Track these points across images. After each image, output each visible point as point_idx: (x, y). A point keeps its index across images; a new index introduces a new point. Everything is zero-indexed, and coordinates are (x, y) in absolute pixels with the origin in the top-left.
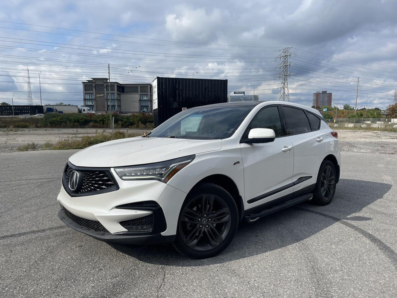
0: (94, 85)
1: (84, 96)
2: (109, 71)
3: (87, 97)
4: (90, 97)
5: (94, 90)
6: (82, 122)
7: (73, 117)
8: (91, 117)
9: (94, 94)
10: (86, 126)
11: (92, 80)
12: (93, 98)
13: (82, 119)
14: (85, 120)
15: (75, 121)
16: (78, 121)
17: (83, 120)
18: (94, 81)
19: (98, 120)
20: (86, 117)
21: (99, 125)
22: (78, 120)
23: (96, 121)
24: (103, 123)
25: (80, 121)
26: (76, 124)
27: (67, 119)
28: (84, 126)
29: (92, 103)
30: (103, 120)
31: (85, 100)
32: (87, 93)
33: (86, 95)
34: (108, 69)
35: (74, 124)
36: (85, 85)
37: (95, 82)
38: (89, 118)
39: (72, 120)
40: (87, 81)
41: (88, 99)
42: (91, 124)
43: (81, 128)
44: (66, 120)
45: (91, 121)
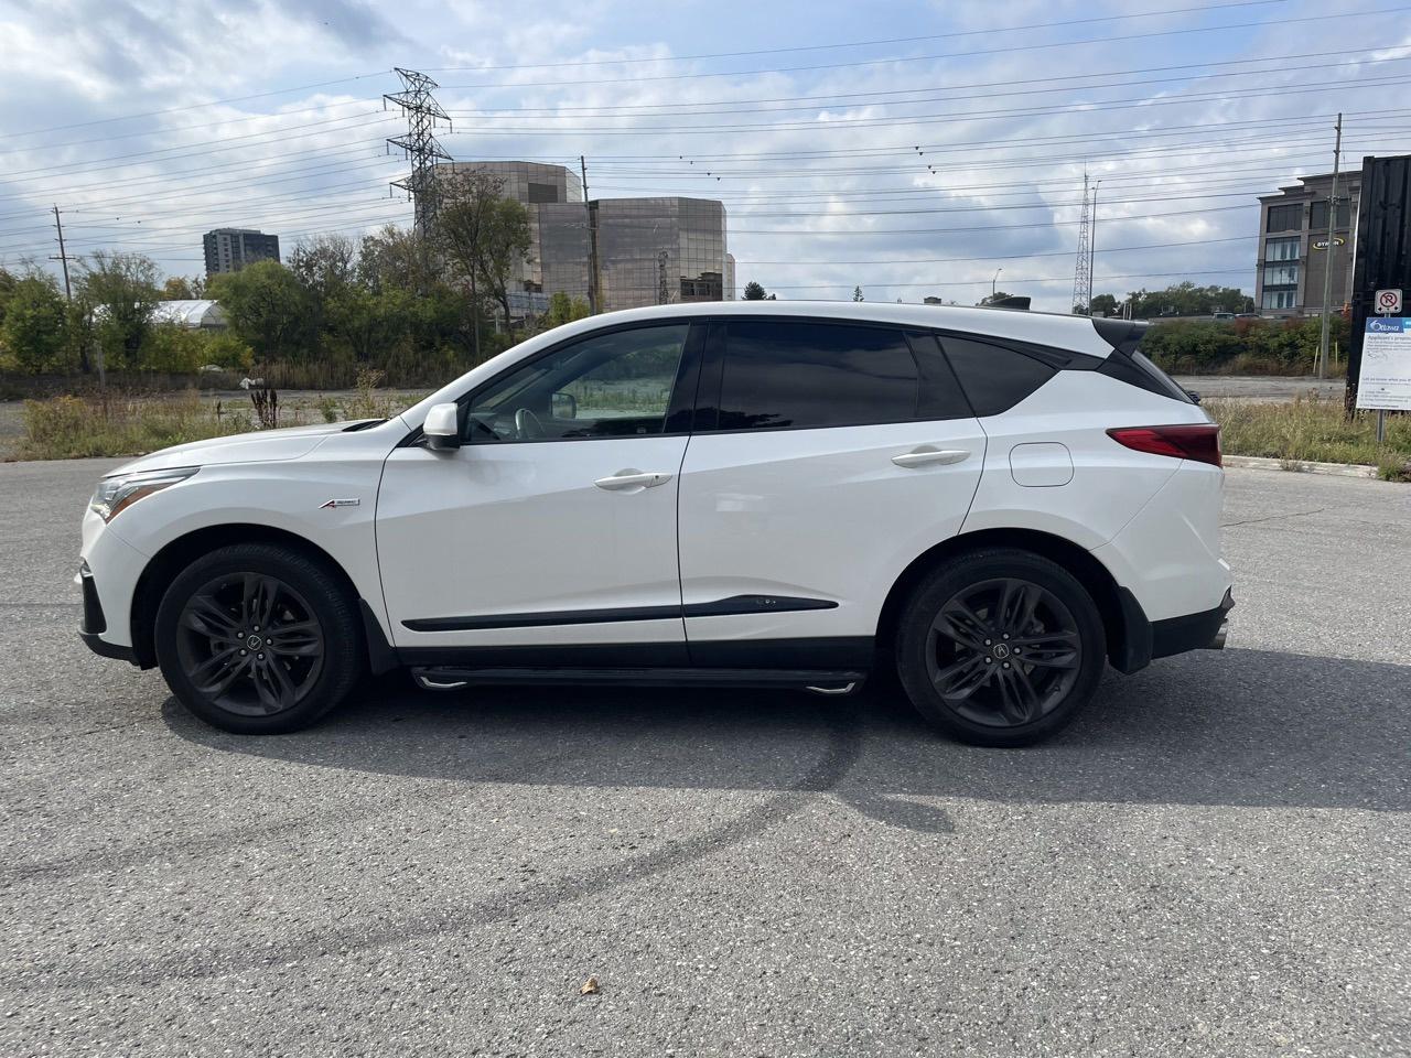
0: (1307, 203)
1: (1263, 250)
2: (1338, 143)
3: (1275, 254)
4: (1283, 254)
5: (1305, 223)
6: (1207, 353)
7: (1176, 336)
8: (1245, 333)
9: (1304, 239)
10: (1220, 366)
11: (1301, 183)
12: (1297, 257)
13: (1209, 342)
14: (1221, 344)
15: (1182, 350)
16: (1194, 350)
17: (1210, 347)
18: (1308, 189)
19: (1273, 343)
20: (1224, 333)
21: (1275, 365)
22: (1196, 346)
23: (1262, 350)
24: (1291, 357)
25: (1202, 348)
26: (1184, 359)
27: (1156, 342)
28: (1213, 368)
29: (1291, 275)
30: (1292, 345)
31: (1264, 265)
32: (1275, 241)
33: (1270, 247)
34: (1336, 135)
35: (1178, 362)
36: (1269, 208)
37: (1313, 193)
38: (1236, 338)
39: (1173, 348)
40: (1283, 193)
41: (1274, 264)
42: (1242, 359)
43: (1199, 374)
44: (1150, 345)
45: (1244, 349)
